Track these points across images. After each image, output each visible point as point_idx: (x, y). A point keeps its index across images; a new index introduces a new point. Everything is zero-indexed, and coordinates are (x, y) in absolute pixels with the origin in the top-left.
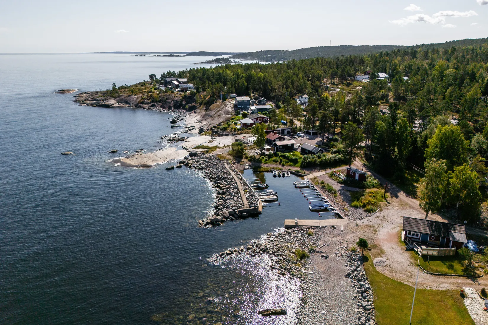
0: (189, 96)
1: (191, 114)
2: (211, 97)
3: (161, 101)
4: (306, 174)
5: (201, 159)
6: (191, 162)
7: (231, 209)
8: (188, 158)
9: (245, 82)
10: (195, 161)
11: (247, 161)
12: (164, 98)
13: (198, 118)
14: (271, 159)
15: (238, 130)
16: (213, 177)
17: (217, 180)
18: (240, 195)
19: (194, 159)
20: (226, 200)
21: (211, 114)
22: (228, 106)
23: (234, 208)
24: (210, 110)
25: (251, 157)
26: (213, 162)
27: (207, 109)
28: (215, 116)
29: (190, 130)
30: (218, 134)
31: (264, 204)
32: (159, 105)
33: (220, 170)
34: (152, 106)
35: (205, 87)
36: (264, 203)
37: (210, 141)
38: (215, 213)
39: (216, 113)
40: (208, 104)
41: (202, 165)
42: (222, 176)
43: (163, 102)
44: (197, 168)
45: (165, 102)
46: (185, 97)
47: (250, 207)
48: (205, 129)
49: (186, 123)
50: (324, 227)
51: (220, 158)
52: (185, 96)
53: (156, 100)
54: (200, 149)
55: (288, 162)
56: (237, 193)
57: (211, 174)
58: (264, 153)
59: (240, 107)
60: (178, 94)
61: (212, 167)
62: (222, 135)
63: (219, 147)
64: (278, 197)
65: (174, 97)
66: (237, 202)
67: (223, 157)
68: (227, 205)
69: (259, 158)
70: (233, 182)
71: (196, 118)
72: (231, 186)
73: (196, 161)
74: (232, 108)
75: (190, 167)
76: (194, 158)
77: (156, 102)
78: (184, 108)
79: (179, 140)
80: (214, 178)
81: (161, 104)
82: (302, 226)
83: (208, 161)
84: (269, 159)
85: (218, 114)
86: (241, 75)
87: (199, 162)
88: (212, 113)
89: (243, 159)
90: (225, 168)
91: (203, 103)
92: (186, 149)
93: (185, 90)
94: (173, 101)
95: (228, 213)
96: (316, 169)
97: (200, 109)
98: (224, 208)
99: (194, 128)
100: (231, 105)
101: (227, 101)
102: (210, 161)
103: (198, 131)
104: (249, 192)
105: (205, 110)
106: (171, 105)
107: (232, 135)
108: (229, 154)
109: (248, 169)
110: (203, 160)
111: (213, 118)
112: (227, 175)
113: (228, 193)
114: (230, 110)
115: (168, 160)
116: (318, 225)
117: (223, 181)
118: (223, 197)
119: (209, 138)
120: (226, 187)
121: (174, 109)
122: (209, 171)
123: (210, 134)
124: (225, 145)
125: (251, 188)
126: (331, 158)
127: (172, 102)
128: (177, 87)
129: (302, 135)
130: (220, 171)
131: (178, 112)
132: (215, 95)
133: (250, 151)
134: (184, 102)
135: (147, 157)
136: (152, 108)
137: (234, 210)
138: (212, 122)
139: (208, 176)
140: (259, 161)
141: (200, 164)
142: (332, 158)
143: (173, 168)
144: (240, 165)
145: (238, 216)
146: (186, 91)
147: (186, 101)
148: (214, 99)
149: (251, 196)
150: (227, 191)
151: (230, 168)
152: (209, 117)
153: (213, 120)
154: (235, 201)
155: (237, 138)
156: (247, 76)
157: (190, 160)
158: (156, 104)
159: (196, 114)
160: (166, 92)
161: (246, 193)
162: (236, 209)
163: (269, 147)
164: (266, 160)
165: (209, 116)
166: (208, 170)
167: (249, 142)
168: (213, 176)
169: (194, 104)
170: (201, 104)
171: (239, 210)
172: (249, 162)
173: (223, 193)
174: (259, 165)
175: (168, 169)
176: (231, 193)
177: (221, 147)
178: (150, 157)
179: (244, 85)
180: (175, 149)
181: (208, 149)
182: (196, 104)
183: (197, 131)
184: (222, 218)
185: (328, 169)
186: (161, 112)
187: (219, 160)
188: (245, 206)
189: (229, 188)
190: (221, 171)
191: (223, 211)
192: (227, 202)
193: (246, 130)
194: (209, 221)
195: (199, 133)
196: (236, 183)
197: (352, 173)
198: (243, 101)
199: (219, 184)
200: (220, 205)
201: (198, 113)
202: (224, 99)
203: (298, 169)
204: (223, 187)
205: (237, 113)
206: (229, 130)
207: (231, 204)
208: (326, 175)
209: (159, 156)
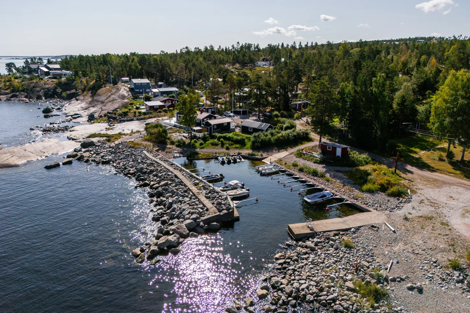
0: (65, 83)
1: (72, 102)
2: (96, 81)
3: (25, 90)
4: (264, 157)
5: (104, 150)
6: (87, 154)
7: (189, 219)
8: (80, 151)
9: (138, 65)
10: (92, 152)
11: (174, 147)
12: (29, 86)
13: (84, 105)
14: (207, 142)
15: (145, 114)
16: (131, 172)
17: (139, 176)
18: (191, 193)
19: (91, 151)
20: (171, 204)
21: (101, 100)
22: (122, 90)
23: (194, 216)
24: (99, 95)
25: (179, 141)
26: (124, 151)
27: (94, 94)
28: (107, 101)
29: (75, 118)
30: (118, 120)
31: (236, 204)
32: (22, 95)
33: (139, 161)
34: (12, 97)
35: (86, 72)
36: (235, 202)
37: (107, 129)
38: (160, 231)
39: (107, 98)
40: (94, 90)
41: (107, 158)
42: (146, 169)
43: (28, 92)
44: (99, 162)
45: (31, 90)
46: (59, 84)
47: (220, 211)
48: (96, 115)
49: (66, 112)
50: (358, 228)
51: (134, 146)
52: (59, 82)
53: (18, 89)
54: (96, 138)
55: (233, 144)
56: (185, 192)
57: (126, 168)
58: (195, 137)
59: (138, 90)
60: (50, 81)
61: (124, 158)
62: (124, 121)
63: (124, 134)
64: (248, 190)
65: (45, 84)
66: (194, 205)
67: (138, 144)
68: (178, 213)
69: (190, 143)
70: (169, 175)
71: (79, 106)
72: (170, 182)
73: (94, 153)
74: (127, 92)
75: (87, 161)
76: (90, 149)
77: (18, 91)
78: (60, 97)
79: (59, 130)
80: (134, 173)
81: (26, 94)
82: (324, 232)
83: (115, 151)
84: (205, 143)
85: (111, 99)
86: (132, 58)
87: (99, 154)
88: (103, 98)
89: (167, 145)
90: (147, 158)
91: (87, 88)
92: (73, 139)
93: (58, 77)
94: (43, 89)
95: (185, 227)
96: (273, 149)
97: (84, 96)
98: (172, 218)
99: (79, 115)
100: (126, 89)
101: (120, 85)
102: (118, 151)
103: (87, 119)
104: (205, 188)
105: (91, 96)
106: (41, 93)
107: (137, 120)
108: (146, 140)
109: (180, 157)
110: (106, 150)
111: (104, 104)
112: (154, 167)
113: (169, 192)
114: (126, 95)
115: (46, 154)
116: (347, 227)
117: (151, 176)
118: (162, 201)
119: (105, 125)
120: (160, 184)
121: (45, 98)
122: (121, 164)
123: (105, 120)
124: (132, 131)
125: (205, 181)
126: (288, 134)
127: (41, 90)
128: (47, 74)
129: (232, 114)
130: (140, 163)
131: (51, 102)
132: (102, 79)
133: (174, 134)
134: (59, 90)
135: (9, 152)
136: (12, 99)
137: (195, 219)
138: (104, 108)
139: (122, 171)
140: (192, 146)
141: (103, 156)
142: (290, 134)
143: (57, 165)
144: (167, 152)
145: (205, 229)
146: (61, 78)
147: (61, 88)
148: (101, 83)
149: (210, 193)
150: (166, 190)
151: (156, 156)
152: (98, 103)
153: (105, 106)
154: (188, 204)
155: (146, 122)
156: (140, 58)
157: (84, 152)
158: (18, 93)
159: (79, 102)
160: (31, 79)
161: (200, 189)
162: (197, 218)
163: (198, 128)
164: (201, 144)
165: (98, 101)
166: (119, 163)
167: (166, 125)
168: (130, 170)
169: (73, 91)
170: (83, 91)
171: (203, 218)
172: (179, 149)
173: (159, 195)
174: (193, 151)
175: (48, 168)
176: (175, 192)
177: (127, 134)
178: (13, 152)
179: (138, 68)
180: (56, 140)
181: (107, 137)
182: (76, 91)
183: (85, 119)
184: (178, 239)
185: (289, 148)
186: (26, 102)
187: (133, 147)
188: (211, 210)
189: (166, 184)
190: (142, 162)
191: (172, 224)
192: (175, 208)
193: (155, 114)
194: (156, 248)
195: (88, 121)
196: (176, 176)
197: (329, 148)
198: (141, 83)
199: (147, 182)
200: (162, 214)
201: (82, 100)
202: (115, 83)
203: (250, 151)
204: (154, 184)
205: (135, 98)
206: (131, 115)
207: (184, 210)
208: (291, 156)
209: (30, 150)
